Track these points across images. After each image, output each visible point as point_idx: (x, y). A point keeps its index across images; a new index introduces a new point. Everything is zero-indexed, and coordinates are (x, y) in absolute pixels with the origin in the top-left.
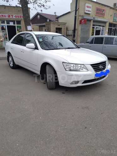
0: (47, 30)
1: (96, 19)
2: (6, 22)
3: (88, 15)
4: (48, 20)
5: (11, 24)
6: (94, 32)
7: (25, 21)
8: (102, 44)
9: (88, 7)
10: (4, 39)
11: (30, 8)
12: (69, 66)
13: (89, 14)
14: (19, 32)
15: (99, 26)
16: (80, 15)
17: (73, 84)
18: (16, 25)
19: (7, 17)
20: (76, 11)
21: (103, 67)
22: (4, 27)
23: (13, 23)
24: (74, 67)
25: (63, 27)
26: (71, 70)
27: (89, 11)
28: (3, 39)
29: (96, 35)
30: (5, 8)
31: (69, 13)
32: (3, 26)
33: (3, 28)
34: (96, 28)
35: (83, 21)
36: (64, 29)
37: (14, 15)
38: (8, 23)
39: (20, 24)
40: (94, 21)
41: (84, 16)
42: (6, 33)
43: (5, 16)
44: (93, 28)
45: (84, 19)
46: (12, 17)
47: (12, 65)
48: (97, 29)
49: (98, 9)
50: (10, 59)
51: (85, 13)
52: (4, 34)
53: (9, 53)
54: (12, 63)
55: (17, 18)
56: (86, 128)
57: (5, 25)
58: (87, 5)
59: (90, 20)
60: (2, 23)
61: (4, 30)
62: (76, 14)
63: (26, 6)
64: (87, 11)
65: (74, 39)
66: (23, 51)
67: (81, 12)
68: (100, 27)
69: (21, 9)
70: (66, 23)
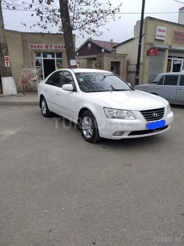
0: (98, 65)
1: (173, 48)
2: (42, 54)
3: (161, 42)
4: (103, 50)
5: (49, 57)
6: (170, 67)
7: (67, 54)
8: (176, 85)
9: (160, 31)
10: (39, 77)
11: (75, 35)
12: (112, 112)
13: (163, 41)
14: (60, 68)
15: (179, 58)
16: (147, 42)
17: (116, 135)
18: (55, 59)
19: (44, 48)
20: (141, 37)
21: (159, 114)
22: (40, 61)
23: (51, 55)
24: (118, 114)
25: (122, 61)
26: (113, 117)
27: (162, 36)
28: (37, 77)
29: (173, 71)
30: (43, 37)
31: (132, 39)
32: (38, 60)
33: (38, 64)
34: (174, 60)
35: (152, 52)
36: (124, 62)
37: (54, 45)
38: (45, 56)
39: (61, 58)
40: (170, 51)
41: (153, 44)
42: (42, 70)
43: (41, 47)
44: (169, 61)
45: (154, 48)
46: (51, 48)
47: (44, 112)
48: (176, 63)
49: (176, 33)
50: (43, 104)
51: (156, 40)
52: (39, 71)
53: (42, 96)
54: (45, 109)
55: (57, 48)
56: (120, 184)
57: (41, 58)
58: (158, 27)
59: (163, 50)
60: (37, 56)
61: (40, 65)
62: (140, 41)
63: (69, 32)
64: (158, 36)
65: (138, 78)
66: (58, 94)
67: (149, 39)
68: (181, 59)
69: (63, 37)
70: (127, 55)
